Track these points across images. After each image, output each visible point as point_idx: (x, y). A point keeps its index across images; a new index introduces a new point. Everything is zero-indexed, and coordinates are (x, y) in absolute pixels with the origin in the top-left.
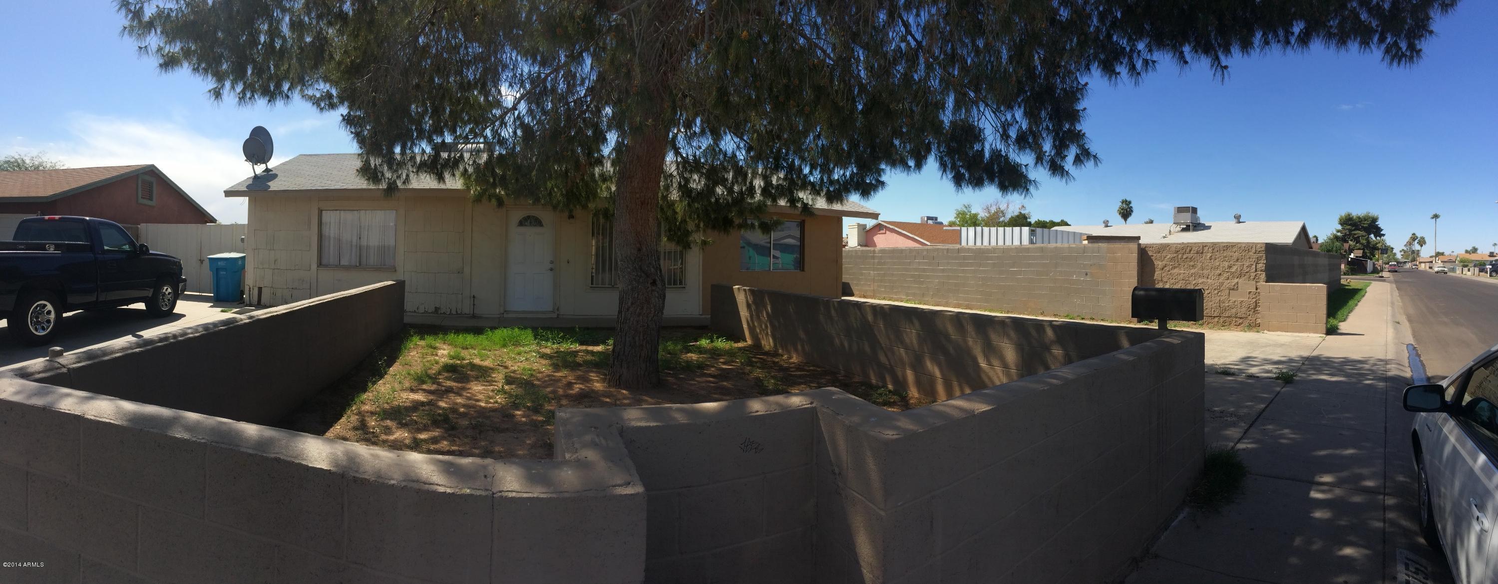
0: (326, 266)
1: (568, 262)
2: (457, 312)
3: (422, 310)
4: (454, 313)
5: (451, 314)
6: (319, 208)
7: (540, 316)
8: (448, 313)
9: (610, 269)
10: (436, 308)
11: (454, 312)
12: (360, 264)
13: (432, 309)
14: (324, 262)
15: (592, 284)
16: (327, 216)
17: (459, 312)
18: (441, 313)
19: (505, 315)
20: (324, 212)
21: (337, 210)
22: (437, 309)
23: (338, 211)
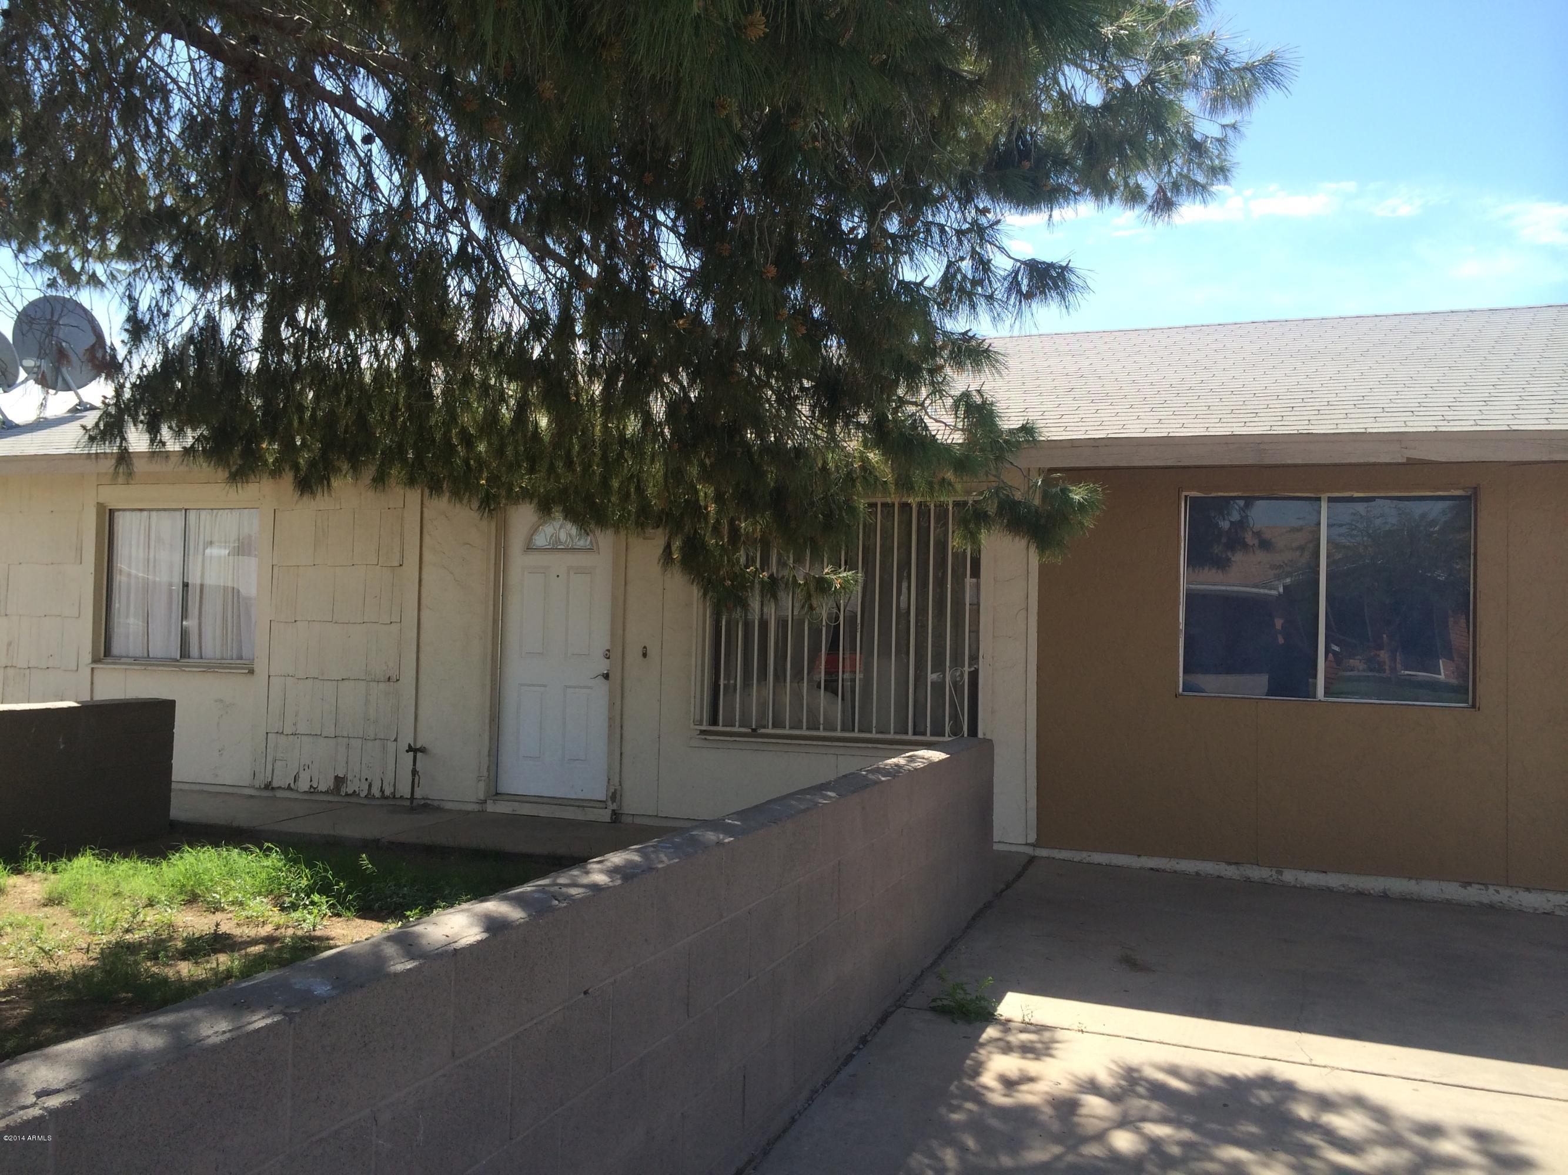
0: (118, 659)
1: (645, 655)
2: (382, 791)
3: (304, 785)
4: (378, 794)
5: (369, 796)
6: (101, 507)
7: (569, 814)
8: (363, 794)
9: (779, 677)
10: (337, 778)
11: (376, 792)
12: (185, 653)
13: (325, 784)
14: (116, 650)
15: (714, 721)
16: (128, 526)
17: (387, 793)
18: (347, 795)
19: (490, 807)
20: (116, 514)
21: (141, 510)
22: (339, 781)
23: (145, 513)
